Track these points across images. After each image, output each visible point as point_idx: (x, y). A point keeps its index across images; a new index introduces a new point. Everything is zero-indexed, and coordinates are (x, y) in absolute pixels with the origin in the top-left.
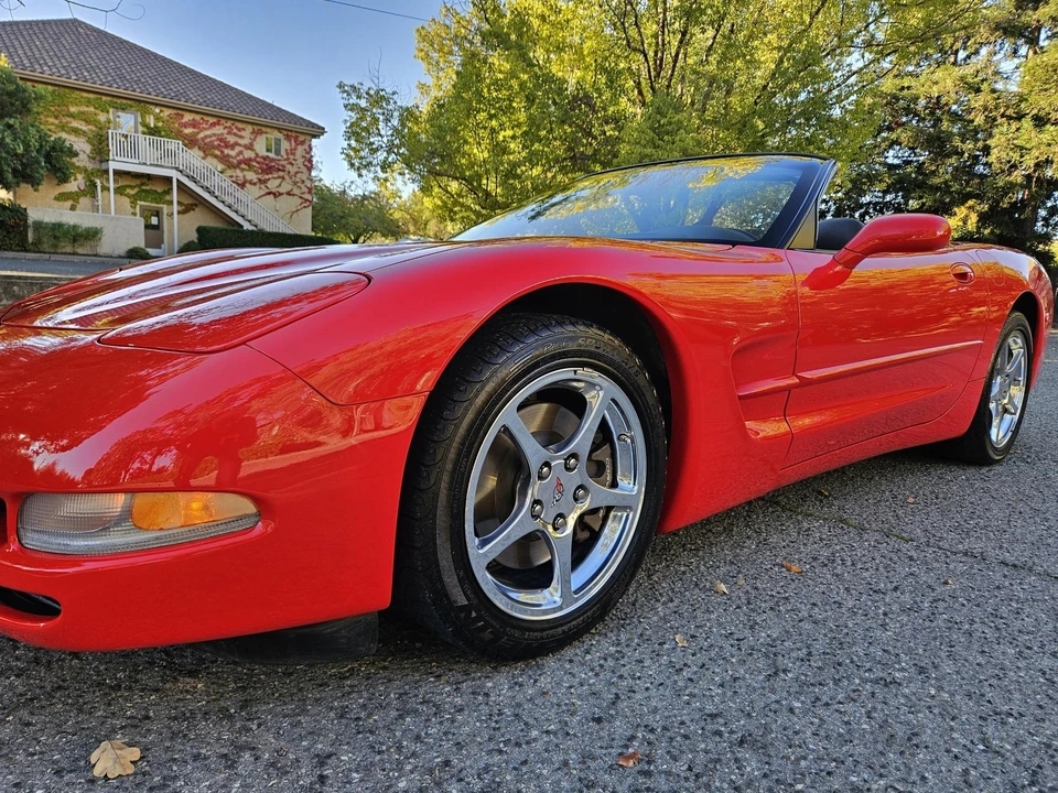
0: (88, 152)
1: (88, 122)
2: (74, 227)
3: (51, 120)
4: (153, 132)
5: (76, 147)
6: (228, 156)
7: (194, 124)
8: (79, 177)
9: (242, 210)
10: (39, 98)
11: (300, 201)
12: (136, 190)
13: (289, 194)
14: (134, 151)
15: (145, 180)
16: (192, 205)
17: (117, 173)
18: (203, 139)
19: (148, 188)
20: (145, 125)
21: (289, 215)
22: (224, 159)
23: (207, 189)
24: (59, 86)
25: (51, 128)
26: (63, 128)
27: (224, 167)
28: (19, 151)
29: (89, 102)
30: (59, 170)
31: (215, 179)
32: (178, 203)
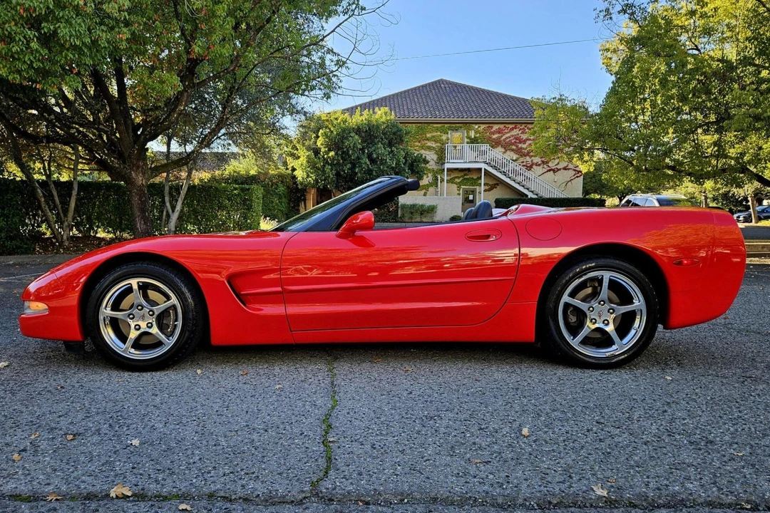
0: (435, 159)
1: (436, 142)
2: (422, 206)
3: (417, 144)
4: (473, 141)
5: (428, 158)
6: (521, 148)
7: (499, 131)
8: (430, 175)
9: (528, 184)
10: (407, 133)
11: (574, 173)
12: (461, 179)
13: (565, 169)
14: (461, 155)
15: (466, 172)
16: (495, 184)
17: (449, 170)
18: (504, 140)
19: (468, 177)
21: (564, 184)
22: (519, 152)
23: (504, 174)
24: (421, 123)
25: (416, 150)
26: (422, 147)
27: (518, 156)
28: (394, 166)
29: (437, 129)
30: (418, 172)
31: (512, 166)
32: (484, 185)
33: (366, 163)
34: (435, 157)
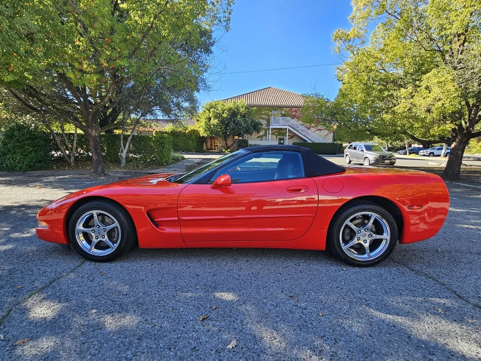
1: (266, 115)
3: (258, 116)
4: (283, 115)
5: (262, 123)
7: (295, 111)
8: (263, 131)
9: (308, 137)
11: (329, 131)
12: (278, 133)
13: (325, 129)
14: (278, 122)
15: (280, 130)
16: (293, 136)
17: (272, 129)
18: (298, 115)
19: (281, 132)
20: (281, 114)
21: (324, 136)
23: (297, 131)
24: (260, 107)
25: (257, 119)
26: (260, 118)
27: (303, 123)
29: (267, 110)
30: (257, 130)
31: (301, 127)
32: (288, 136)
33: (232, 125)
34: (266, 123)
